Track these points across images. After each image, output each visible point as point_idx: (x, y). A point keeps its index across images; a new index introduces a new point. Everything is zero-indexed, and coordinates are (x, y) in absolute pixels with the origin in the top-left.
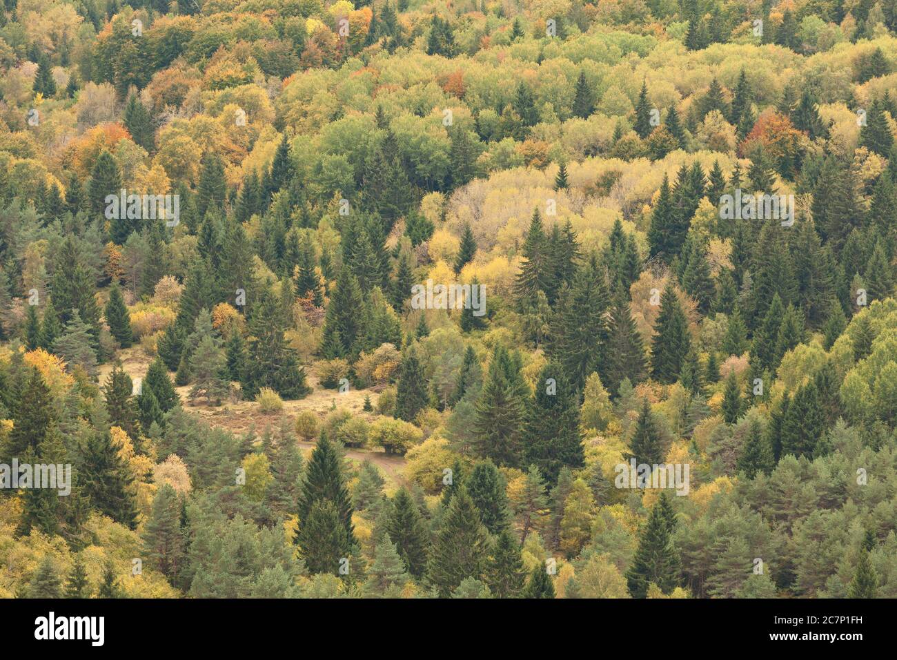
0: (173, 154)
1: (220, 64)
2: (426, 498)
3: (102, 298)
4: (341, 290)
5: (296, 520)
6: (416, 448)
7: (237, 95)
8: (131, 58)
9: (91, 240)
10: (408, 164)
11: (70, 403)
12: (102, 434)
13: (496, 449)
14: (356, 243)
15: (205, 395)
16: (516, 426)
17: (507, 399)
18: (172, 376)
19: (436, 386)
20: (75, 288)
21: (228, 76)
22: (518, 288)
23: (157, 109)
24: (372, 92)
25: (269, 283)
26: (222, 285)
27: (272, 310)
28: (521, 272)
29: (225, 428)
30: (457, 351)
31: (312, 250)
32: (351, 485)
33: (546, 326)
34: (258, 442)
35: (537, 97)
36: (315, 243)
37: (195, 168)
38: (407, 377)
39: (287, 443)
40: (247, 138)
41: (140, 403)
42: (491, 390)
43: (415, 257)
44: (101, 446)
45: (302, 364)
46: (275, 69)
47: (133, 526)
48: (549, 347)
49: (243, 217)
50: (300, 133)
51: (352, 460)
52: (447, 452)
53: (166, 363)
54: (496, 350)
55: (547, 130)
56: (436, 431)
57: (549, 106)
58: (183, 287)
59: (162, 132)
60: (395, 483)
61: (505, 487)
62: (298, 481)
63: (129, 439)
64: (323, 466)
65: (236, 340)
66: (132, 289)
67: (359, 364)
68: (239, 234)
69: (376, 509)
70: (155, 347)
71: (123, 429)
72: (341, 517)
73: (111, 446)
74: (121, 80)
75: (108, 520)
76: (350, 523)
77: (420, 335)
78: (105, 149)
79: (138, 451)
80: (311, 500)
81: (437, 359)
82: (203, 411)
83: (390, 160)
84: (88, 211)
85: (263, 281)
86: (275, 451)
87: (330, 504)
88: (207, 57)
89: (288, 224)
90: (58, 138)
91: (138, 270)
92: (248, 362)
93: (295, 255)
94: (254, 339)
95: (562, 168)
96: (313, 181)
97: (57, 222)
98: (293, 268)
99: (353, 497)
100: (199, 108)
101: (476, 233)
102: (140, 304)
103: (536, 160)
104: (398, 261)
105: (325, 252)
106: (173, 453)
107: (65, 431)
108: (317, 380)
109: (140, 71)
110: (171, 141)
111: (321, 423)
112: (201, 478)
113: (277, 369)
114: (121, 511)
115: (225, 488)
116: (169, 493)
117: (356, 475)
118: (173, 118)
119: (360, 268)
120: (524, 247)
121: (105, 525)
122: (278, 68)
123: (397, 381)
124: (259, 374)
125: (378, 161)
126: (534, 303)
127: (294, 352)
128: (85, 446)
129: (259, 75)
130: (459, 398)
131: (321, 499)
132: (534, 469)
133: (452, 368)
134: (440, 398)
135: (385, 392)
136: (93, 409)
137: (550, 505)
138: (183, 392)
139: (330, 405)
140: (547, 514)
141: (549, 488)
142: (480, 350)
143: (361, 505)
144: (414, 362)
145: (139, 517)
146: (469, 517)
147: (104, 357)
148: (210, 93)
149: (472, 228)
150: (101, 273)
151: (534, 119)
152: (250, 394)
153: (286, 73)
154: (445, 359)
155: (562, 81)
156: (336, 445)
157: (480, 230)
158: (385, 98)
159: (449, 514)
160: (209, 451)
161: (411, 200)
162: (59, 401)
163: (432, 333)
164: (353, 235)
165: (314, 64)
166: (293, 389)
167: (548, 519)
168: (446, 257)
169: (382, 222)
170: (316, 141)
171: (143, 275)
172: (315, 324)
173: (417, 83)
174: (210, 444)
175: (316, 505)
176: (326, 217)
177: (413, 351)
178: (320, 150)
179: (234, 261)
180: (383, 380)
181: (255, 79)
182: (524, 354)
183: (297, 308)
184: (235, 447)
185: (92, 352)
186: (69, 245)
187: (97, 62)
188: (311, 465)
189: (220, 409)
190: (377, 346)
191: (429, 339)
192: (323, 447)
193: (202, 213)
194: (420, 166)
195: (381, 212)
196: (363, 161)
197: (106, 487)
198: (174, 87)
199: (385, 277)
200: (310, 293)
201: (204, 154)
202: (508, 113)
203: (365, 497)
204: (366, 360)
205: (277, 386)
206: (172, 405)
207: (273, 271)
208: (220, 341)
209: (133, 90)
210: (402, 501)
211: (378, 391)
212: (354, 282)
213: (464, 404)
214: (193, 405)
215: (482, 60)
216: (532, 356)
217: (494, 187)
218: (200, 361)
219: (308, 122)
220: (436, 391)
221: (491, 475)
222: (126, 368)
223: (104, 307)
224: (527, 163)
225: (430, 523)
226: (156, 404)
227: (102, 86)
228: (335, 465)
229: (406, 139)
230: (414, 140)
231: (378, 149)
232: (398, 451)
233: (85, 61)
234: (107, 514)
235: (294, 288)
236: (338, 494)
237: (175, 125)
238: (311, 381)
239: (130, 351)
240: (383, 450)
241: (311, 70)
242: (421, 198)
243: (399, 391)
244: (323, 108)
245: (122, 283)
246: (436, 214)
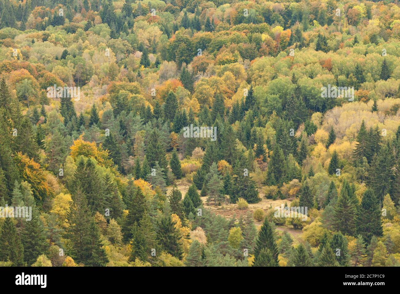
0: (201, 93)
1: (223, 54)
2: (311, 248)
3: (168, 157)
4: (275, 155)
5: (253, 257)
6: (308, 226)
7: (230, 68)
8: (183, 50)
9: (164, 131)
10: (306, 99)
11: (153, 203)
12: (167, 217)
13: (343, 227)
14: (282, 134)
15: (214, 201)
16: (352, 217)
17: (348, 205)
18: (199, 192)
19: (317, 199)
20: (157, 152)
21: (227, 59)
22: (354, 155)
23: (195, 73)
24: (290, 67)
25: (243, 151)
26: (222, 152)
27: (244, 163)
28: (356, 148)
29: (222, 216)
30: (326, 183)
31: (263, 137)
32: (278, 242)
33: (367, 173)
34: (237, 222)
35: (364, 71)
36: (264, 134)
37: (211, 99)
38: (304, 194)
39: (250, 223)
40: (234, 87)
41: (185, 203)
42: (341, 201)
43: (308, 141)
44: (167, 222)
45: (257, 188)
46: (247, 56)
47: (180, 258)
48: (368, 182)
49: (232, 122)
50: (258, 85)
51: (279, 231)
52: (321, 228)
53: (197, 186)
54: (344, 183)
55: (369, 85)
56: (317, 218)
57: (369, 74)
58: (205, 152)
59: (197, 84)
60: (298, 242)
61: (347, 244)
62: (255, 240)
63: (180, 220)
64: (266, 233)
65: (228, 177)
66: (182, 153)
67: (283, 188)
68: (230, 129)
69: (289, 253)
70: (192, 179)
71: (177, 215)
72: (273, 256)
73: (172, 223)
74: (179, 60)
75: (169, 255)
76: (277, 259)
77: (310, 176)
78: (171, 90)
79: (184, 225)
80: (260, 248)
81: (317, 186)
82: (213, 208)
83: (298, 98)
84: (163, 118)
85: (241, 150)
86: (244, 226)
87: (269, 250)
88: (217, 51)
89: (252, 125)
90: (150, 85)
91: (185, 145)
92: (233, 186)
93: (255, 139)
94: (236, 176)
95: (375, 102)
96: (264, 106)
97: (150, 123)
98: (253, 145)
99: (279, 248)
100: (213, 73)
101: (336, 131)
102: (185, 160)
103: (363, 99)
104: (301, 143)
105: (268, 138)
106: (199, 226)
107: (151, 215)
108: (264, 195)
109: (187, 56)
110: (200, 88)
111: (265, 214)
112: (211, 238)
113: (246, 190)
114: (176, 252)
115: (222, 242)
116: (197, 244)
117: (280, 238)
118: (202, 77)
119: (284, 145)
120: (358, 137)
121: (168, 257)
122: (249, 56)
123: (300, 196)
124: (238, 192)
125: (293, 98)
126: (362, 163)
127: (254, 182)
128: (160, 222)
129: (240, 59)
130: (327, 204)
131: (265, 248)
132: (360, 237)
133: (324, 191)
134: (318, 204)
135: (294, 201)
136: (164, 206)
137: (367, 253)
138: (204, 199)
139: (269, 206)
140: (365, 257)
141: (367, 245)
142: (337, 183)
143: (282, 251)
144: (307, 188)
145: (183, 254)
146: (331, 258)
147: (169, 183)
148: (218, 66)
149: (334, 128)
150: (168, 145)
151: (363, 80)
152: (234, 200)
153: (252, 58)
154: (321, 187)
155: (375, 64)
156: (272, 224)
157: (338, 130)
158: (296, 70)
159: (322, 256)
160: (215, 226)
161: (307, 115)
162: (149, 202)
163: (316, 175)
164: (281, 131)
165: (265, 54)
166: (253, 199)
167: (366, 259)
168: (322, 141)
169: (294, 125)
170: (265, 88)
171: (187, 147)
172: (263, 170)
173: (311, 63)
174: (216, 223)
175: (262, 251)
176: (269, 123)
177: (307, 183)
178: (267, 92)
179: (228, 141)
180: (293, 196)
181: (238, 61)
182: (356, 185)
183: (255, 163)
184: (227, 224)
185: (164, 180)
186: (154, 133)
187: (169, 52)
188: (260, 233)
189: (220, 207)
190: (291, 180)
191: (314, 177)
192: (266, 225)
193: (214, 120)
194: (311, 101)
195: (293, 121)
196: (286, 98)
197: (169, 241)
198: (203, 64)
199: (295, 150)
200: (261, 156)
201: (215, 93)
202: (351, 77)
203: (284, 248)
204: (285, 187)
205: (245, 197)
206: (199, 205)
207: (245, 146)
208: (221, 177)
209: (184, 64)
210: (301, 250)
211: (291, 201)
212: (281, 151)
213: (329, 207)
214: (208, 205)
215: (340, 54)
216: (360, 186)
217: (344, 110)
218: (212, 185)
219: (262, 80)
220: (317, 201)
221: (341, 239)
222: (179, 188)
223: (170, 161)
224: (359, 100)
225: (313, 260)
226: (192, 204)
227: (170, 63)
228: (271, 233)
229: (305, 88)
230: (308, 89)
231: (292, 92)
232: (299, 227)
233: (163, 51)
234: (169, 253)
235: (254, 154)
236: (272, 246)
237: (202, 80)
238: (261, 196)
239: (180, 180)
240: (292, 227)
241: (264, 57)
242: (311, 114)
243: (301, 200)
244: (268, 74)
245: (178, 150)
246: (318, 122)
